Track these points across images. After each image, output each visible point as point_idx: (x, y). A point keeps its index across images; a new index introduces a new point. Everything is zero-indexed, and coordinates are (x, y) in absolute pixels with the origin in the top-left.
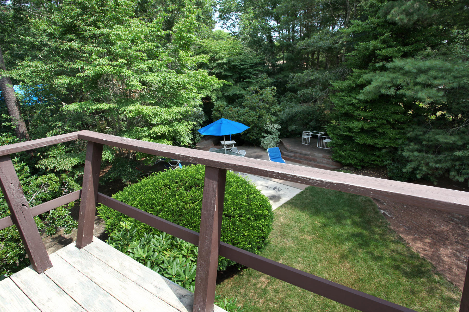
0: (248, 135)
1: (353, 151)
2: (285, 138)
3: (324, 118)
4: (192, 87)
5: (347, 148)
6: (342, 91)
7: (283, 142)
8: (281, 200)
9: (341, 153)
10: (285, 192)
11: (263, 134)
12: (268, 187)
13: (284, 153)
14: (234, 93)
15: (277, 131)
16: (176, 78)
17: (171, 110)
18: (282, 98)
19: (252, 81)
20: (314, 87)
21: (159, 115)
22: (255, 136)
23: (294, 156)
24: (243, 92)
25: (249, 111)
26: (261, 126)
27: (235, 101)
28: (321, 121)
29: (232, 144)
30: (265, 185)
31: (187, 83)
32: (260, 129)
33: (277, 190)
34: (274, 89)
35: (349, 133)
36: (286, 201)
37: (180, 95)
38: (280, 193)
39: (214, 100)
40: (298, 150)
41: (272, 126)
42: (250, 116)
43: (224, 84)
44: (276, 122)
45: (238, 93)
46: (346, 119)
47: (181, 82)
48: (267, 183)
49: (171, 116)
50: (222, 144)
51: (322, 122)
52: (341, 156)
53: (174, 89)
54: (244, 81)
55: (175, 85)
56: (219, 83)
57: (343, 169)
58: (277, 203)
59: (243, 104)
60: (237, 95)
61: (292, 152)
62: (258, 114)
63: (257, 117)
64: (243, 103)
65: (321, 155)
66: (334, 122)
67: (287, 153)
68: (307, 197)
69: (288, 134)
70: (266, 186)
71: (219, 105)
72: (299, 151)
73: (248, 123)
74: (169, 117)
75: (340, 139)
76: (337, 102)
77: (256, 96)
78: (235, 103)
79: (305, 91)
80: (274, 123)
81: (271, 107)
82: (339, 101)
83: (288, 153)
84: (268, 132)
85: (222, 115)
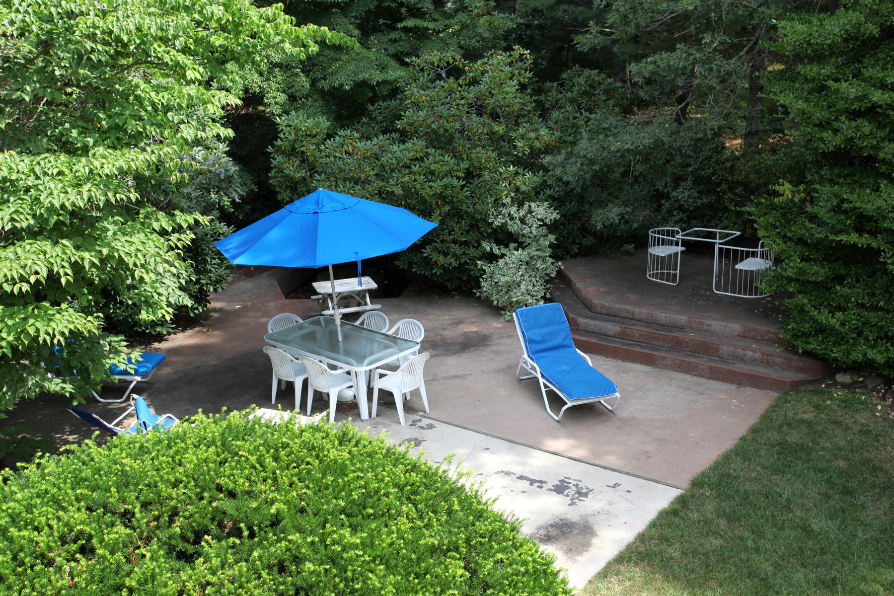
0: (427, 251)
1: (876, 308)
2: (575, 256)
3: (732, 170)
4: (181, 58)
5: (847, 298)
6: (818, 57)
7: (572, 276)
8: (595, 541)
9: (823, 317)
10: (610, 503)
11: (487, 246)
12: (532, 482)
13: (581, 321)
14: (360, 77)
15: (544, 230)
16: (104, 13)
17: (82, 166)
18: (554, 93)
19: (431, 25)
20: (695, 41)
21: (27, 190)
22: (455, 255)
23: (622, 336)
24: (396, 73)
25: (427, 154)
26: (476, 211)
27: (363, 112)
28: (719, 184)
29: (361, 294)
30: (519, 470)
31: (155, 38)
32: (474, 226)
33: (572, 491)
34: (521, 58)
35: (861, 235)
36: (621, 547)
37: (125, 96)
38: (589, 505)
39: (277, 110)
40: (637, 310)
41: (522, 213)
42: (432, 173)
43: (322, 43)
44: (537, 193)
45: (377, 77)
46: (839, 176)
47: (129, 33)
48: (523, 464)
49: (86, 196)
50: (316, 293)
51: (724, 186)
52: (821, 330)
53: (95, 67)
54: (399, 25)
55: (100, 47)
56: (302, 36)
57: (836, 384)
58: (579, 558)
59: (399, 124)
60: (372, 88)
61: (611, 316)
62: (464, 165)
63: (458, 178)
64: (399, 118)
65: (736, 327)
66: (786, 188)
67: (592, 322)
68: (707, 522)
69: (589, 241)
70: (521, 478)
71: (297, 130)
72: (641, 312)
73: (423, 201)
74: (76, 199)
75: (815, 261)
76: (801, 105)
77: (451, 92)
78: (364, 120)
79: (663, 59)
80: (528, 197)
81: (513, 134)
82: (806, 100)
83: (597, 323)
84: (505, 238)
85: (313, 169)
